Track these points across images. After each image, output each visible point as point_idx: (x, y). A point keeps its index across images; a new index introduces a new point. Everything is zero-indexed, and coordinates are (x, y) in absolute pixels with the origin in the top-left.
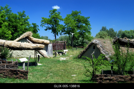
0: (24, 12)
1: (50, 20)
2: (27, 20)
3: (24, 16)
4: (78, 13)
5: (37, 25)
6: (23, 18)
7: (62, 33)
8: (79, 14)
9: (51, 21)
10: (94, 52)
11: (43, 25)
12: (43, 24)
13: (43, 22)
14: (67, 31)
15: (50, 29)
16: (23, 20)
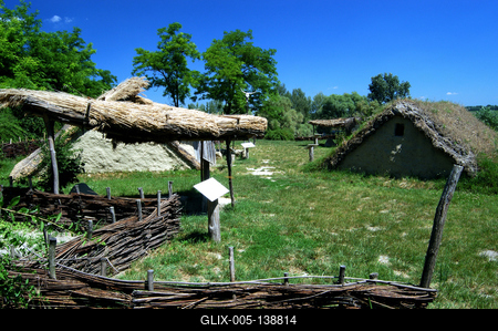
0: (77, 32)
1: (161, 56)
2: (88, 58)
3: (77, 45)
4: (243, 36)
5: (113, 77)
6: (76, 49)
7: (199, 96)
8: (246, 40)
9: (163, 60)
10: (399, 147)
11: (139, 71)
12: (140, 68)
13: (140, 64)
14: (213, 89)
15: (158, 83)
16: (77, 57)
